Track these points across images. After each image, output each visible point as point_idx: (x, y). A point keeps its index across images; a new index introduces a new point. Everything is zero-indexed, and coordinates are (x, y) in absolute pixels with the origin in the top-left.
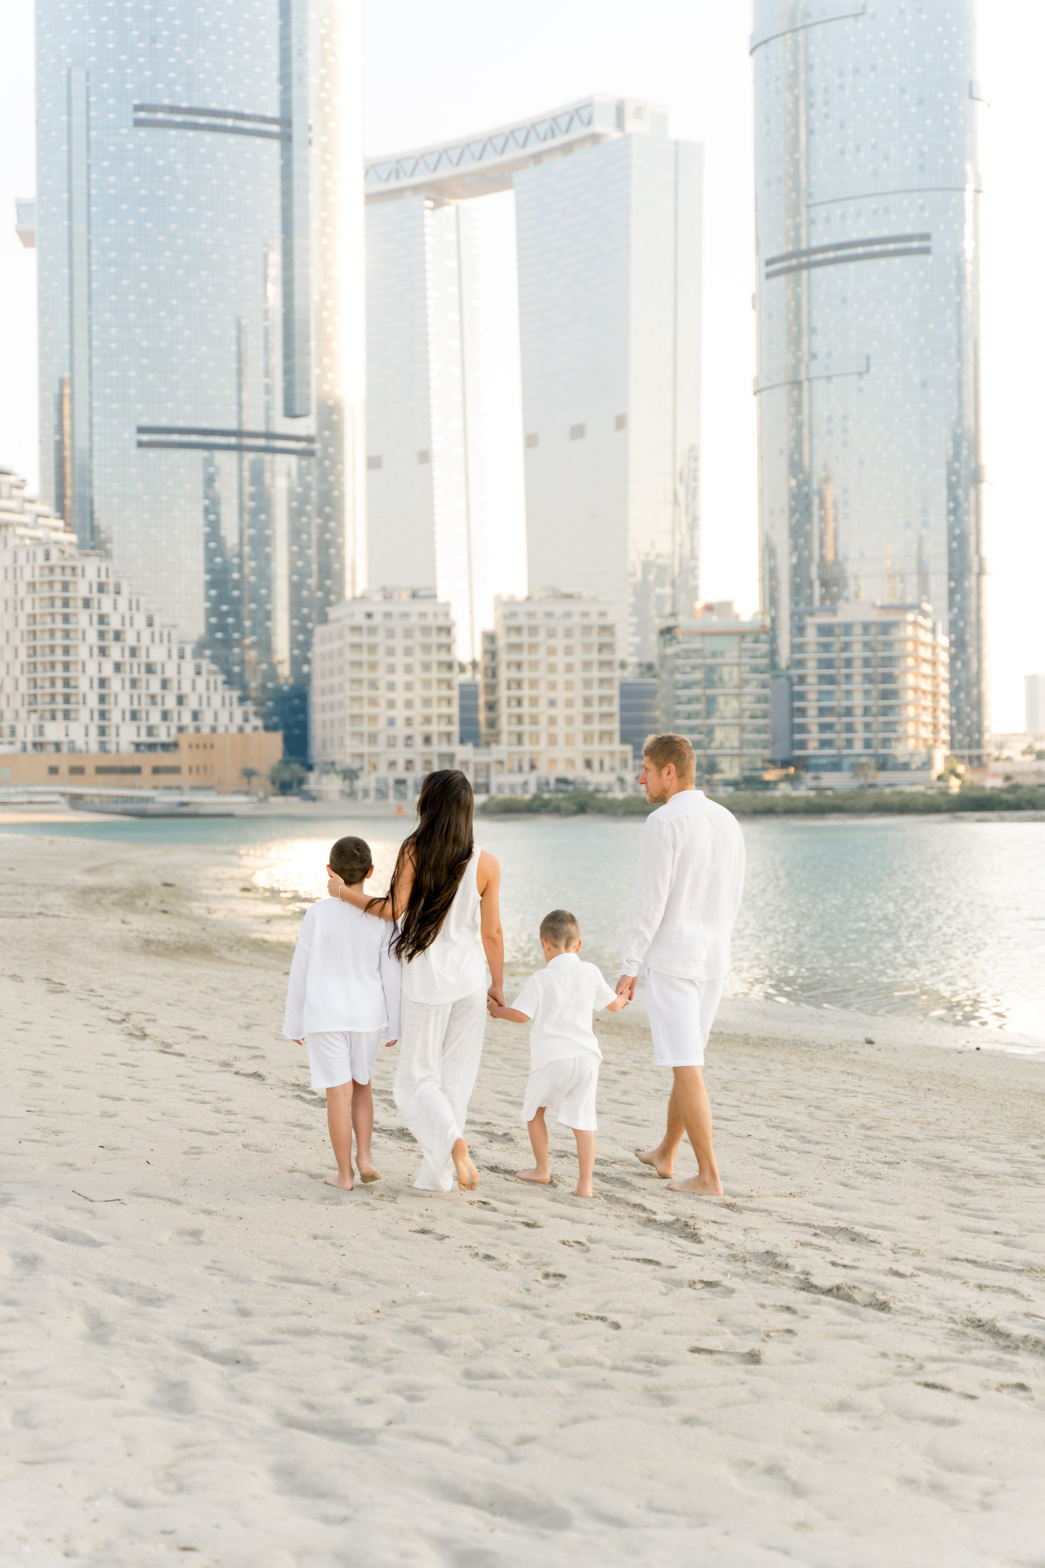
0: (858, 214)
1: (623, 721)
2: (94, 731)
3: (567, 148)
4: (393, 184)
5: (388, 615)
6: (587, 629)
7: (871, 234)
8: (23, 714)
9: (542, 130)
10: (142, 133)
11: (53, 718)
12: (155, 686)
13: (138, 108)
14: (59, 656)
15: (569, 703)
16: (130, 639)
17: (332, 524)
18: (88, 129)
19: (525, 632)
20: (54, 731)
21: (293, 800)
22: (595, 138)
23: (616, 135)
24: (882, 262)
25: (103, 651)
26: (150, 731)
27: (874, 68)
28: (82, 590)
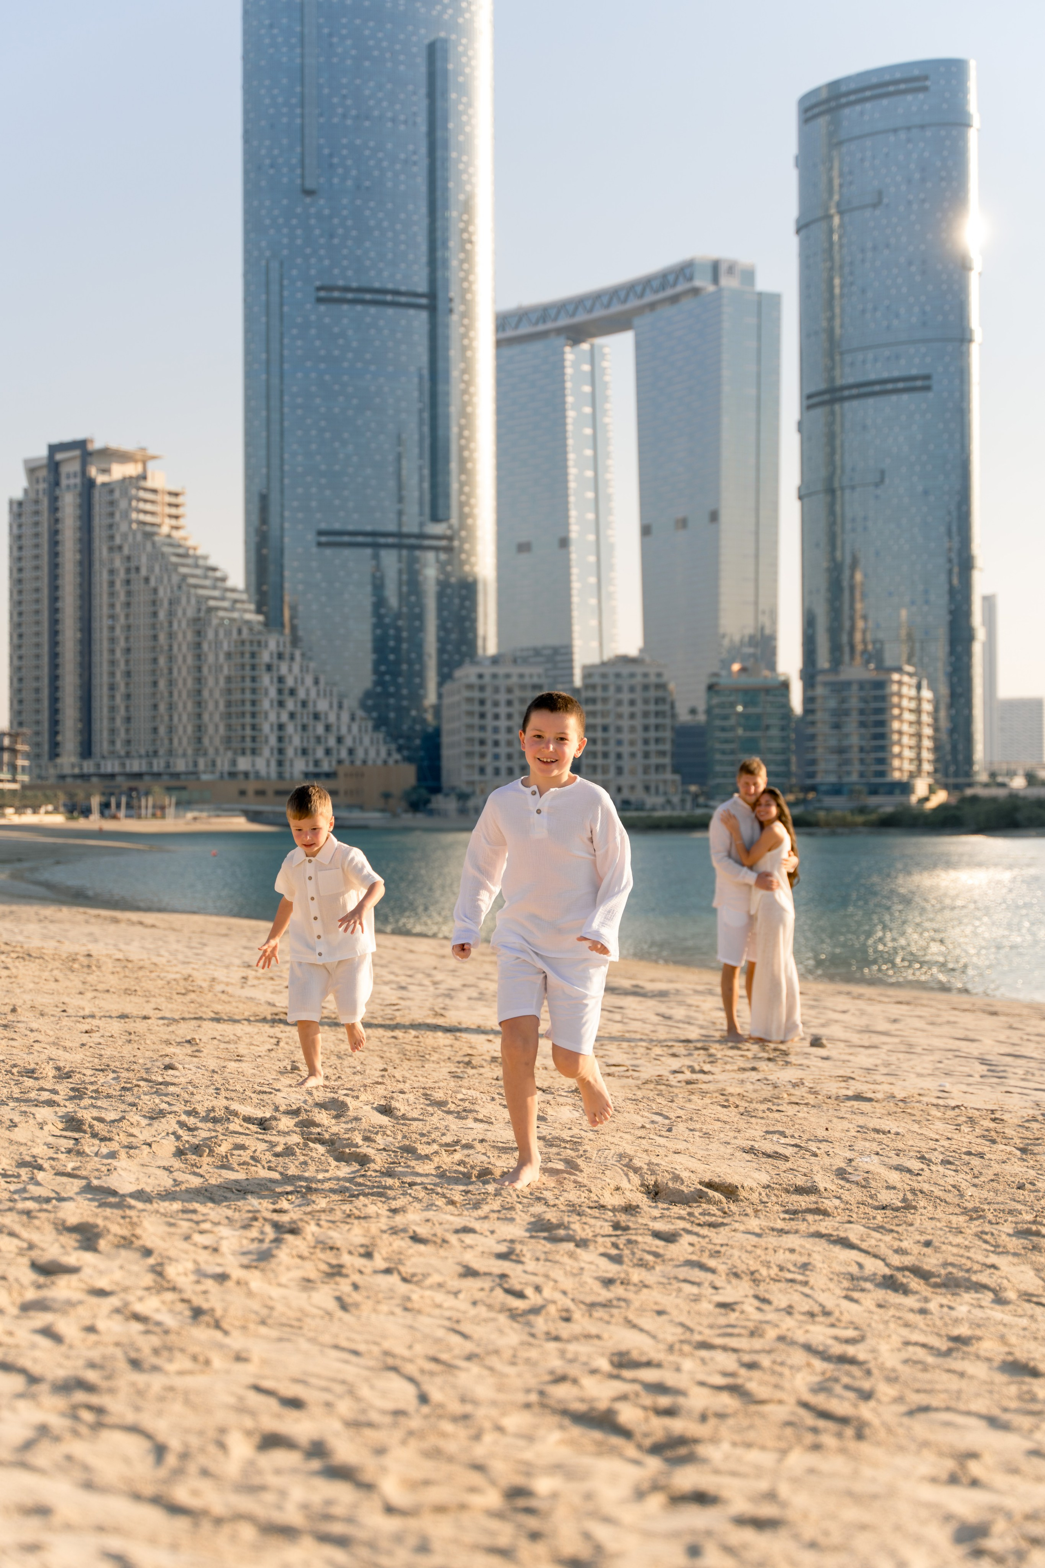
0: (876, 360)
1: (674, 755)
2: (273, 764)
3: (674, 299)
4: (541, 327)
5: (495, 676)
6: (646, 687)
7: (885, 375)
8: (221, 751)
9: (655, 284)
10: (322, 308)
11: (243, 753)
12: (320, 730)
13: (319, 289)
14: (248, 707)
15: (632, 743)
16: (301, 694)
17: (467, 603)
18: (281, 305)
19: (599, 689)
20: (243, 764)
21: (420, 816)
22: (696, 291)
23: (711, 288)
24: (894, 398)
25: (281, 704)
26: (317, 763)
27: (887, 246)
28: (265, 657)
